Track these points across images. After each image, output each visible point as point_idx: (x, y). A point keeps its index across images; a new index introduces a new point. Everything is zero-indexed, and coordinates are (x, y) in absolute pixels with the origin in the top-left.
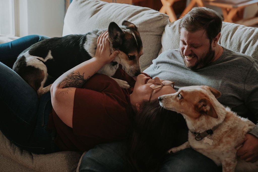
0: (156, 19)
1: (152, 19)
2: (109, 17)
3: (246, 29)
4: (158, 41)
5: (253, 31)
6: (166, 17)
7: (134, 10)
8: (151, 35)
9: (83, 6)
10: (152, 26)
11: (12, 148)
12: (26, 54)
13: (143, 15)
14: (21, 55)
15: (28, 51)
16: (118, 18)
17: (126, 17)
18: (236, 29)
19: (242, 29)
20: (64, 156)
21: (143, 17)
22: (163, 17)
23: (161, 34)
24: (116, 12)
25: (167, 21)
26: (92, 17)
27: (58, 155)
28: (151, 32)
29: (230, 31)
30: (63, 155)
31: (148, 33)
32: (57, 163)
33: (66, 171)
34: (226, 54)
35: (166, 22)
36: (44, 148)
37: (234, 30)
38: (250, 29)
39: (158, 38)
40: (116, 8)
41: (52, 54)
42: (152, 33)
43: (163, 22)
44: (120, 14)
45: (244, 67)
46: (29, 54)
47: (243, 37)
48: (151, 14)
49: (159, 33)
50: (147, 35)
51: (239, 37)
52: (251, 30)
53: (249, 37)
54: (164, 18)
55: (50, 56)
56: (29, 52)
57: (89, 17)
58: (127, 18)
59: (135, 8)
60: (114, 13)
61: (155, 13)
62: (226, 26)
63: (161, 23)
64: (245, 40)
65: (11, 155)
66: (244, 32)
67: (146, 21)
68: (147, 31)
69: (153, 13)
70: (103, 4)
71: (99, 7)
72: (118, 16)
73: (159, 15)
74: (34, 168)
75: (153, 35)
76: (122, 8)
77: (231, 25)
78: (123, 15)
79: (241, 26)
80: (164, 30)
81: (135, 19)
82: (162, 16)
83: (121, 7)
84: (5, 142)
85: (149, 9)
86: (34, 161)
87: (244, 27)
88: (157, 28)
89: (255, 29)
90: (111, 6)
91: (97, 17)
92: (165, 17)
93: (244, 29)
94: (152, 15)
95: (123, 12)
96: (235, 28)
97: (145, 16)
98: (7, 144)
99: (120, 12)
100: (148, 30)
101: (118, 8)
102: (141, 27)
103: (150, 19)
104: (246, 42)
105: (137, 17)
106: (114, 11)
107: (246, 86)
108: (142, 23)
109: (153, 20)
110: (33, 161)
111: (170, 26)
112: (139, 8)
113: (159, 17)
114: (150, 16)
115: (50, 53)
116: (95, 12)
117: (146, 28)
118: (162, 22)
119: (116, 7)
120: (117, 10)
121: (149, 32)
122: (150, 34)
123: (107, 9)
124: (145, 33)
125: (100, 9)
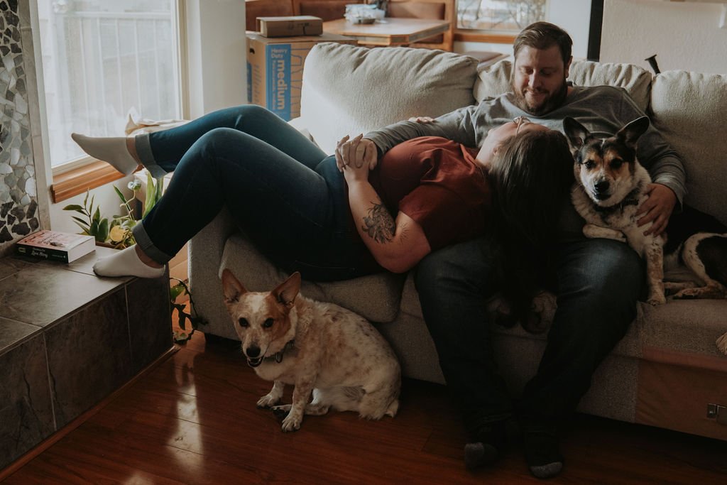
0: (464, 65)
1: (457, 65)
2: (387, 67)
7: (422, 55)
8: (460, 89)
9: (335, 55)
10: (459, 75)
13: (441, 60)
16: (402, 67)
17: (415, 65)
22: (471, 62)
23: (472, 88)
24: (394, 59)
26: (356, 70)
28: (460, 84)
29: (586, 70)
31: (456, 87)
37: (591, 67)
38: (614, 65)
39: (470, 93)
40: (392, 54)
42: (461, 87)
44: (404, 62)
47: (609, 75)
48: (451, 58)
49: (469, 85)
50: (454, 89)
51: (602, 76)
53: (618, 75)
54: (473, 63)
57: (351, 71)
58: (417, 67)
59: (423, 52)
60: (393, 61)
62: (576, 63)
63: (469, 72)
66: (607, 69)
67: (450, 68)
68: (454, 84)
69: (454, 57)
70: (365, 50)
71: (361, 55)
72: (402, 65)
73: (465, 59)
75: (462, 89)
76: (402, 53)
78: (408, 62)
81: (430, 67)
82: (470, 60)
85: (444, 52)
88: (465, 78)
90: (382, 51)
91: (365, 69)
92: (475, 62)
94: (456, 59)
95: (407, 58)
97: (444, 61)
99: (403, 59)
100: (455, 82)
101: (397, 53)
102: (443, 77)
103: (455, 66)
105: (433, 65)
106: (391, 58)
108: (445, 71)
109: (460, 66)
112: (428, 51)
113: (466, 61)
114: (452, 61)
116: (358, 62)
117: (451, 80)
118: (473, 69)
119: (391, 52)
120: (396, 56)
121: (456, 84)
122: (458, 87)
123: (378, 57)
124: (452, 87)
125: (365, 57)
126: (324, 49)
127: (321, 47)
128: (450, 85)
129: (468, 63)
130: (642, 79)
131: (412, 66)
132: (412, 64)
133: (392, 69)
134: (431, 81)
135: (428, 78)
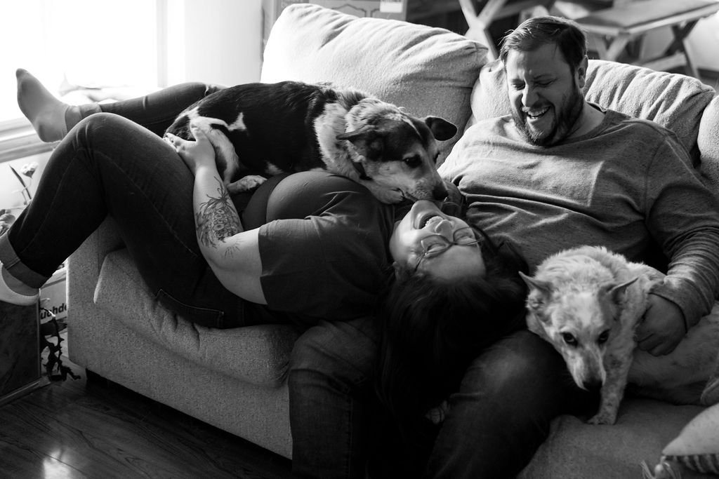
0: (461, 54)
1: (452, 53)
2: (362, 47)
3: (653, 77)
4: (464, 101)
5: (668, 81)
6: (481, 48)
7: (415, 33)
8: (450, 86)
9: (305, 24)
10: (452, 67)
11: (156, 316)
12: (192, 113)
13: (433, 43)
14: (182, 115)
15: (197, 108)
17: (396, 47)
18: (631, 76)
19: (644, 76)
20: (265, 336)
21: (432, 47)
22: (475, 50)
23: (470, 86)
24: (375, 36)
25: (483, 57)
26: (324, 47)
27: (252, 332)
28: (450, 80)
29: (618, 82)
30: (263, 334)
31: (443, 83)
32: (249, 348)
33: (268, 366)
34: (611, 121)
35: (481, 59)
36: (223, 313)
37: (626, 79)
38: (660, 77)
39: (465, 94)
40: (376, 29)
41: (245, 121)
42: (451, 83)
43: (477, 60)
44: (384, 41)
45: (645, 144)
46: (199, 113)
48: (450, 41)
49: (466, 84)
50: (441, 87)
51: (636, 95)
52: (663, 78)
53: (658, 95)
54: (477, 51)
55: (239, 124)
56: (199, 109)
57: (317, 48)
58: (399, 50)
59: (416, 30)
60: (372, 39)
61: (459, 40)
62: (610, 70)
63: (471, 62)
64: (649, 101)
65: (154, 330)
66: (647, 84)
67: (440, 57)
68: (441, 79)
69: (455, 40)
70: (348, 19)
71: (338, 26)
72: (380, 46)
73: (467, 45)
74: (201, 358)
75: (453, 87)
76: (388, 29)
77: (621, 67)
78: (389, 43)
79: (643, 69)
80: (478, 76)
81: (416, 52)
82: (474, 46)
83: (386, 26)
84: (142, 304)
85: (446, 32)
86: (201, 344)
87: (648, 73)
88: (464, 72)
89: (672, 77)
90: (365, 24)
91: (334, 47)
92: (480, 50)
93: (648, 76)
94: (453, 45)
95: (390, 37)
96: (629, 75)
97: (437, 45)
98: (146, 308)
99: (384, 38)
100: (444, 77)
101: (380, 29)
102: (428, 69)
103: (448, 54)
104: (650, 106)
105: (421, 49)
106: (371, 36)
107: (649, 181)
108: (431, 61)
109: (456, 54)
110: (199, 343)
111: (490, 71)
112: (424, 29)
113: (468, 48)
114: (448, 46)
115: (241, 116)
116: (331, 37)
117: (439, 73)
118: (474, 60)
119: (375, 27)
120: (378, 33)
121: (445, 79)
122: (447, 84)
123: (357, 31)
124: (438, 83)
125: (341, 31)
126: (297, 13)
127: (293, 10)
128: (436, 79)
129: (468, 51)
130: (690, 104)
131: (394, 48)
132: (393, 47)
133: (367, 51)
134: (409, 71)
135: (407, 67)
